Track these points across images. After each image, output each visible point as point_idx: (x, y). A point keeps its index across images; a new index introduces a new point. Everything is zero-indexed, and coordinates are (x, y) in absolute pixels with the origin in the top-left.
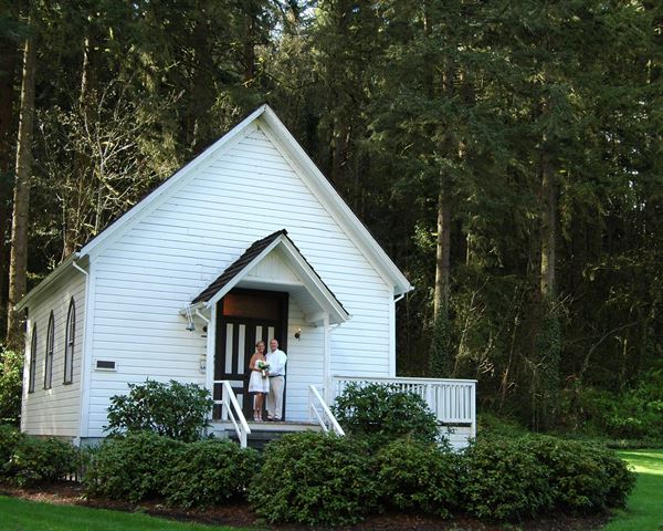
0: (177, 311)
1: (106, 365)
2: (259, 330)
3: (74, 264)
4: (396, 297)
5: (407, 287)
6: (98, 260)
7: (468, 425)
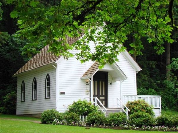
0: (80, 78)
1: (63, 93)
2: (100, 82)
3: (53, 65)
4: (136, 72)
5: (139, 69)
6: (60, 64)
7: (159, 109)
